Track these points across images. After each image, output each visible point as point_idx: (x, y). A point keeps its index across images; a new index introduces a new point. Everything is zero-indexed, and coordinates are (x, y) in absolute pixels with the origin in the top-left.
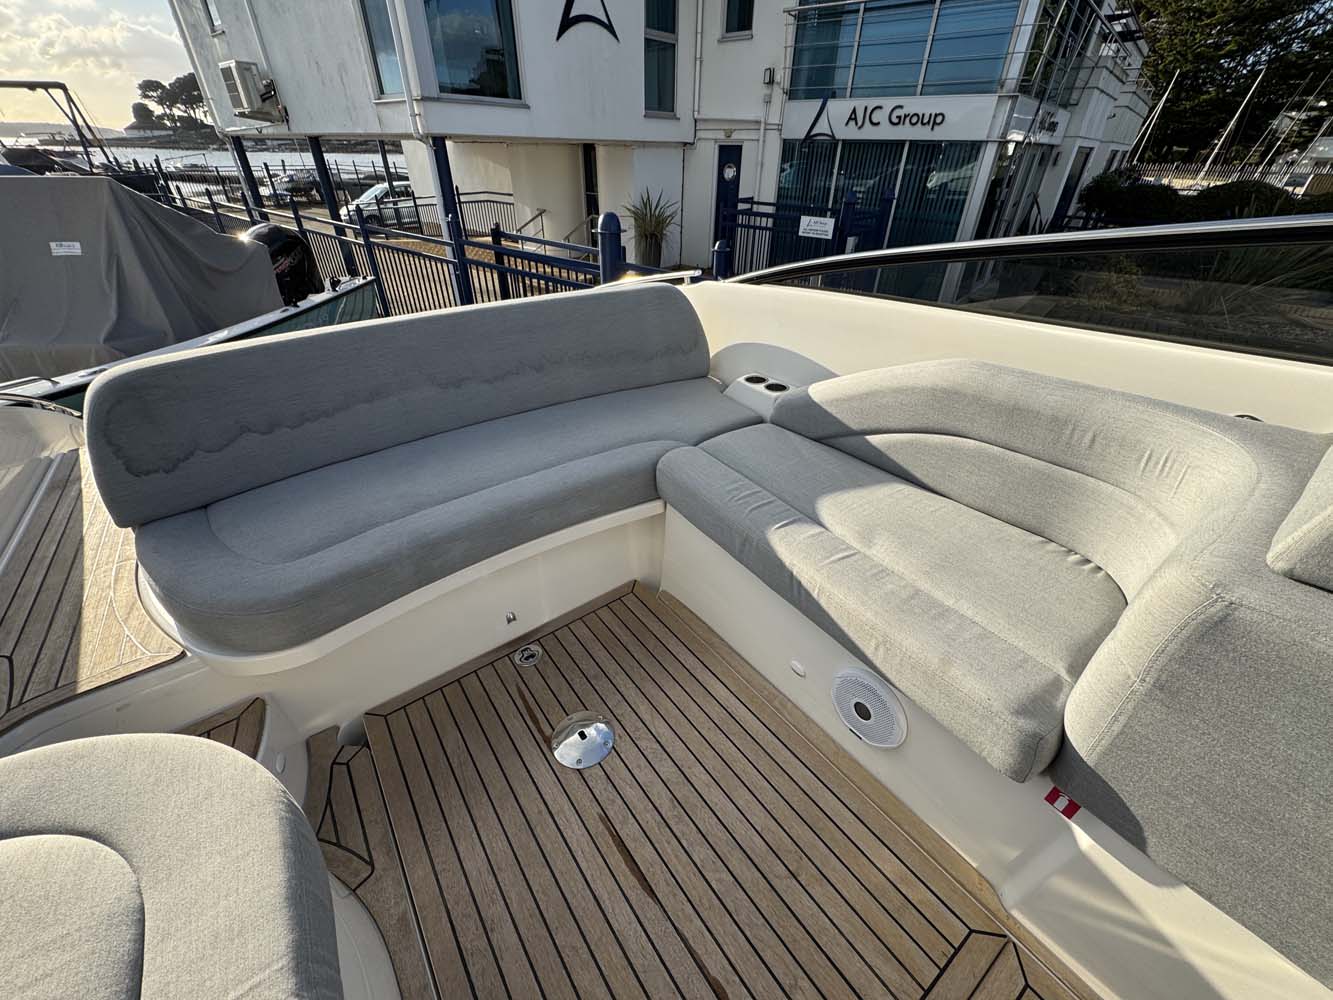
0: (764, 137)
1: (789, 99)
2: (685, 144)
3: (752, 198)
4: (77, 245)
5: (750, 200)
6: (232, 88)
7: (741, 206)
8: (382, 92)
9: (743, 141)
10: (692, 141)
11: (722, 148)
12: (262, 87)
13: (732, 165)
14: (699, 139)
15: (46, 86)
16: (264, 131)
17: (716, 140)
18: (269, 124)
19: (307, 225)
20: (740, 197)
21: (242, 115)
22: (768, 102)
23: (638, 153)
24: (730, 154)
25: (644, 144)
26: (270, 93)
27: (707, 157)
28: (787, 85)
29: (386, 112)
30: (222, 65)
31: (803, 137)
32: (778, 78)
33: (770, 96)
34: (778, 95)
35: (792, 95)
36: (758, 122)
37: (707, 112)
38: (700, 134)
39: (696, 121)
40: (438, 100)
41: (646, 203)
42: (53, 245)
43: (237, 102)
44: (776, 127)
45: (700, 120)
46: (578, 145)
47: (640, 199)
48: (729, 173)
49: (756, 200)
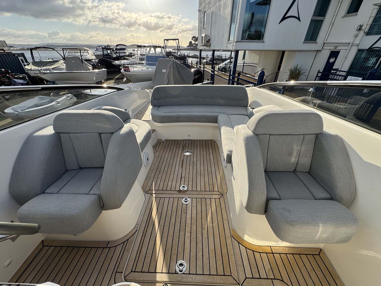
0: (351, 48)
1: (366, 35)
2: (318, 51)
3: (338, 69)
4: (165, 70)
5: (337, 70)
6: (202, 40)
7: (332, 71)
8: (229, 40)
9: (341, 50)
10: (320, 50)
11: (331, 52)
12: (207, 40)
13: (334, 57)
14: (324, 49)
15: (176, 39)
16: (206, 49)
17: (330, 50)
18: (206, 47)
19: (205, 69)
20: (333, 68)
21: (202, 45)
22: (356, 36)
23: (297, 54)
24: (334, 54)
25: (301, 51)
26: (208, 41)
27: (325, 55)
28: (367, 30)
29: (228, 45)
30: (202, 35)
31: (367, 48)
32: (363, 28)
33: (358, 34)
34: (362, 33)
35: (368, 33)
36: (349, 43)
37: (330, 40)
38: (324, 48)
39: (324, 43)
40: (240, 42)
41: (296, 69)
42: (163, 70)
43: (202, 43)
44: (357, 45)
45: (326, 43)
46: (281, 51)
47: (294, 67)
48: (332, 60)
49: (339, 70)
